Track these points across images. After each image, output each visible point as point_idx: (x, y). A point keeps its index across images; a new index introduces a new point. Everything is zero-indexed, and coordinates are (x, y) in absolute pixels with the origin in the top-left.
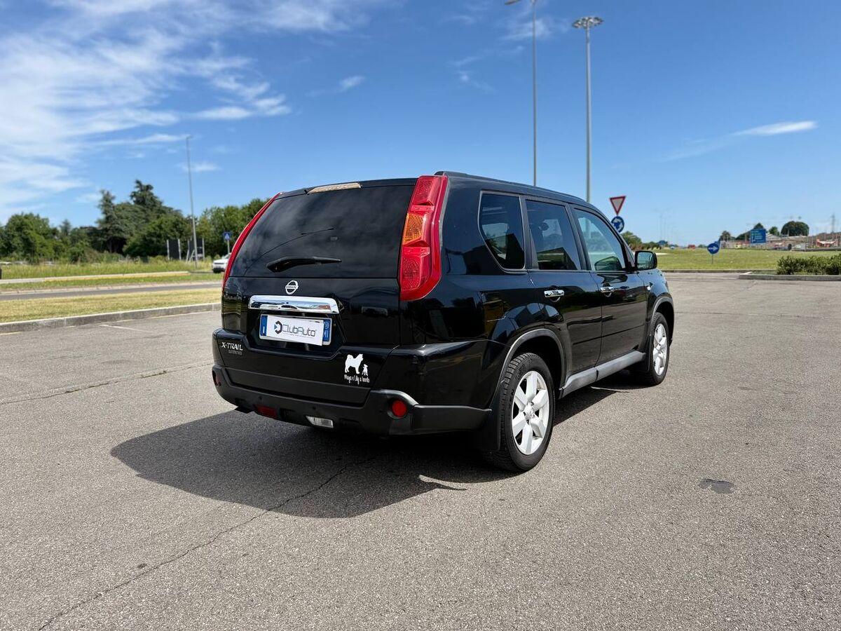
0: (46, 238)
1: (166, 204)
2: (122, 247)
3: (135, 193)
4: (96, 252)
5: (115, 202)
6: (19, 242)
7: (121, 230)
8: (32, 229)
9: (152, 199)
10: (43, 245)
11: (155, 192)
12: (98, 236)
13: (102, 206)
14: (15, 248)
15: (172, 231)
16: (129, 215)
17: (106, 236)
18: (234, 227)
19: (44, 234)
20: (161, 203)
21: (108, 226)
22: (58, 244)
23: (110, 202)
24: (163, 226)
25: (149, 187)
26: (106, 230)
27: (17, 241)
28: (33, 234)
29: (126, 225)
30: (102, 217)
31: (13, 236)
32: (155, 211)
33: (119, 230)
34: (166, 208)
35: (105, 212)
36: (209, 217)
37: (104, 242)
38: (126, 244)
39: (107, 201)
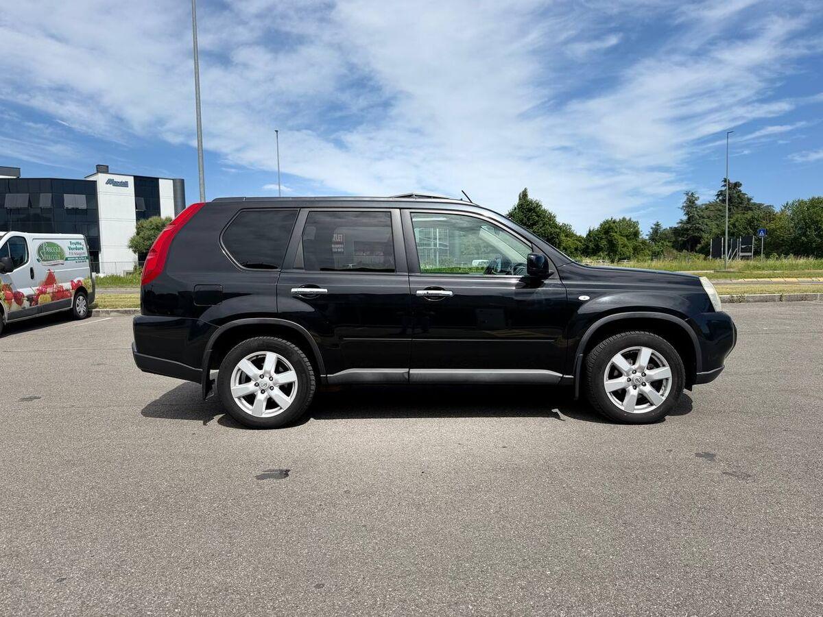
0: (628, 239)
1: (755, 200)
2: (696, 246)
3: (721, 191)
4: (675, 251)
5: (698, 203)
6: (605, 243)
7: (702, 230)
8: (616, 232)
9: (739, 196)
10: (625, 246)
11: (743, 189)
12: (679, 236)
13: (686, 207)
14: (602, 249)
15: (746, 229)
16: (712, 214)
17: (686, 236)
18: (817, 222)
19: (627, 236)
20: (749, 200)
21: (689, 226)
22: (638, 244)
23: (693, 203)
24: (737, 224)
25: (737, 185)
26: (687, 230)
27: (604, 243)
28: (616, 236)
29: (707, 225)
30: (685, 218)
31: (602, 239)
32: (740, 209)
33: (699, 230)
34: (755, 204)
35: (687, 214)
36: (789, 213)
37: (684, 241)
38: (700, 243)
39: (691, 203)
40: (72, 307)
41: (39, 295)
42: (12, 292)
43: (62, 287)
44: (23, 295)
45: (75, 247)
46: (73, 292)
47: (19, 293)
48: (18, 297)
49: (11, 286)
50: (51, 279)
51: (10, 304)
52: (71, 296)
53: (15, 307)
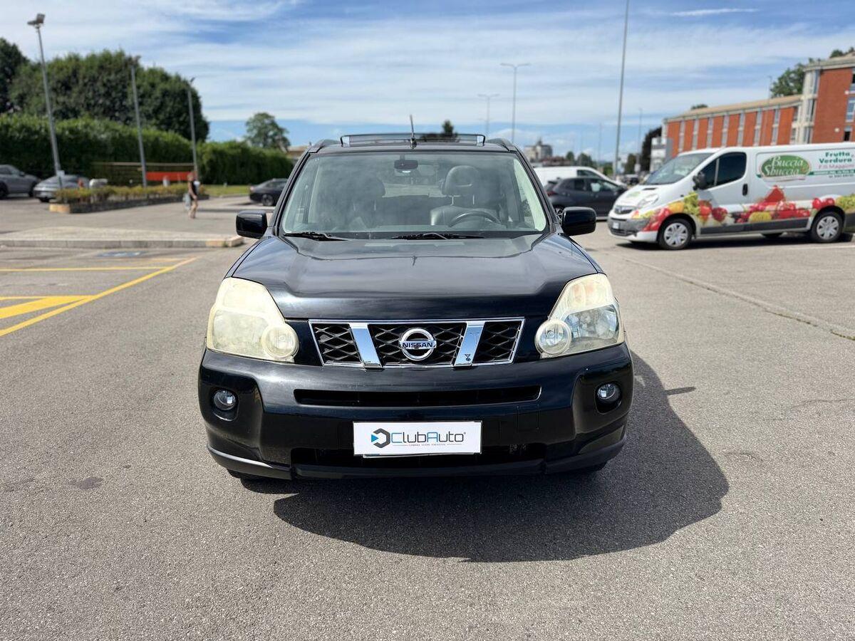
40: (808, 227)
41: (751, 212)
42: (711, 208)
43: (794, 205)
44: (725, 212)
45: (833, 158)
46: (814, 212)
47: (720, 209)
48: (718, 214)
49: (710, 202)
50: (776, 196)
51: (705, 219)
52: (809, 215)
53: (711, 222)
